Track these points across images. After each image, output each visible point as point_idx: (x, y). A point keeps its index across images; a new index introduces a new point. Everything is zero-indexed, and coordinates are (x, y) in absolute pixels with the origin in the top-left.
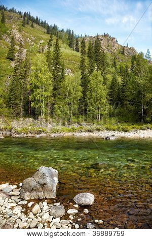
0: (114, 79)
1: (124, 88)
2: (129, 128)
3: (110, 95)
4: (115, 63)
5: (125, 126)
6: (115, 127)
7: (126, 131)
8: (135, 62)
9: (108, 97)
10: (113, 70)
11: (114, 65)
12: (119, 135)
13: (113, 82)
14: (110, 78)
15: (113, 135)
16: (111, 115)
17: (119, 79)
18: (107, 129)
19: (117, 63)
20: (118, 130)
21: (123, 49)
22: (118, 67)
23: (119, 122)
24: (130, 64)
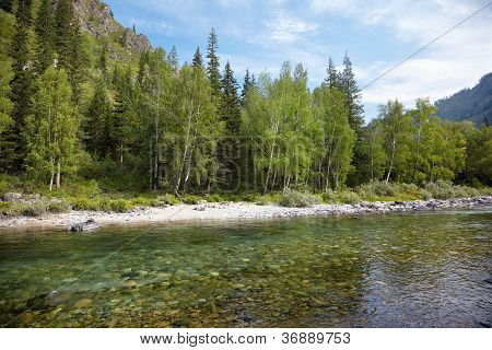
0: (99, 95)
1: (120, 116)
2: (128, 202)
3: (86, 130)
4: (103, 59)
5: (120, 199)
6: (97, 202)
7: (120, 209)
8: (146, 66)
9: (82, 133)
10: (97, 74)
11: (102, 63)
12: (104, 219)
13: (96, 102)
14: (88, 90)
15: (90, 221)
16: (87, 175)
17: (110, 96)
18: (76, 207)
19: (109, 61)
20: (103, 208)
21: (125, 35)
22: (110, 69)
23: (105, 191)
24: (135, 69)
